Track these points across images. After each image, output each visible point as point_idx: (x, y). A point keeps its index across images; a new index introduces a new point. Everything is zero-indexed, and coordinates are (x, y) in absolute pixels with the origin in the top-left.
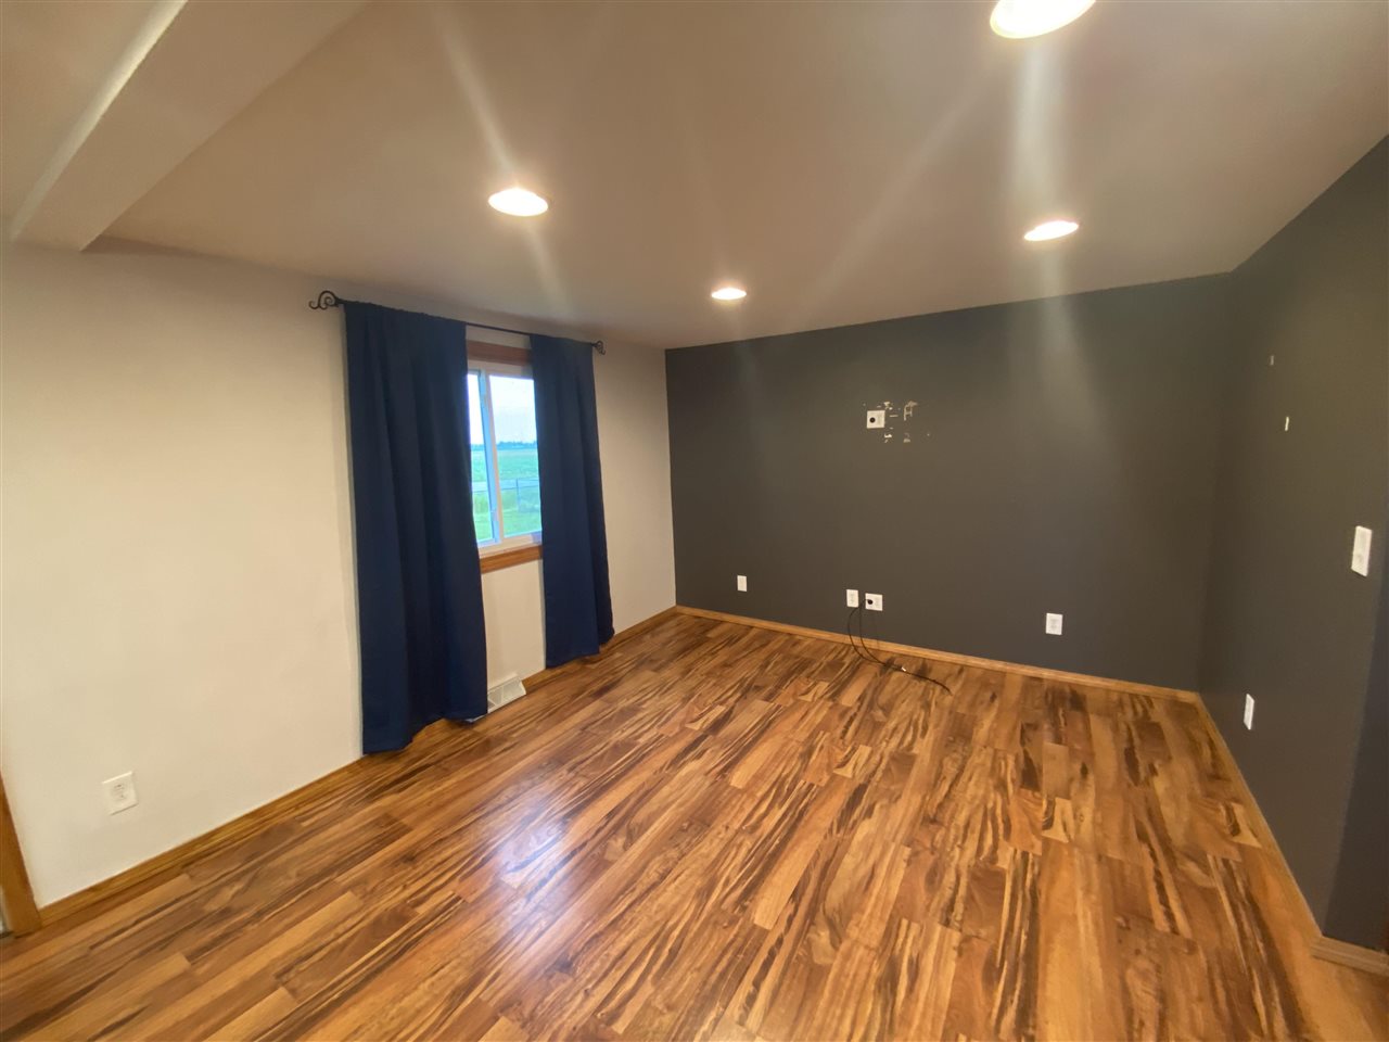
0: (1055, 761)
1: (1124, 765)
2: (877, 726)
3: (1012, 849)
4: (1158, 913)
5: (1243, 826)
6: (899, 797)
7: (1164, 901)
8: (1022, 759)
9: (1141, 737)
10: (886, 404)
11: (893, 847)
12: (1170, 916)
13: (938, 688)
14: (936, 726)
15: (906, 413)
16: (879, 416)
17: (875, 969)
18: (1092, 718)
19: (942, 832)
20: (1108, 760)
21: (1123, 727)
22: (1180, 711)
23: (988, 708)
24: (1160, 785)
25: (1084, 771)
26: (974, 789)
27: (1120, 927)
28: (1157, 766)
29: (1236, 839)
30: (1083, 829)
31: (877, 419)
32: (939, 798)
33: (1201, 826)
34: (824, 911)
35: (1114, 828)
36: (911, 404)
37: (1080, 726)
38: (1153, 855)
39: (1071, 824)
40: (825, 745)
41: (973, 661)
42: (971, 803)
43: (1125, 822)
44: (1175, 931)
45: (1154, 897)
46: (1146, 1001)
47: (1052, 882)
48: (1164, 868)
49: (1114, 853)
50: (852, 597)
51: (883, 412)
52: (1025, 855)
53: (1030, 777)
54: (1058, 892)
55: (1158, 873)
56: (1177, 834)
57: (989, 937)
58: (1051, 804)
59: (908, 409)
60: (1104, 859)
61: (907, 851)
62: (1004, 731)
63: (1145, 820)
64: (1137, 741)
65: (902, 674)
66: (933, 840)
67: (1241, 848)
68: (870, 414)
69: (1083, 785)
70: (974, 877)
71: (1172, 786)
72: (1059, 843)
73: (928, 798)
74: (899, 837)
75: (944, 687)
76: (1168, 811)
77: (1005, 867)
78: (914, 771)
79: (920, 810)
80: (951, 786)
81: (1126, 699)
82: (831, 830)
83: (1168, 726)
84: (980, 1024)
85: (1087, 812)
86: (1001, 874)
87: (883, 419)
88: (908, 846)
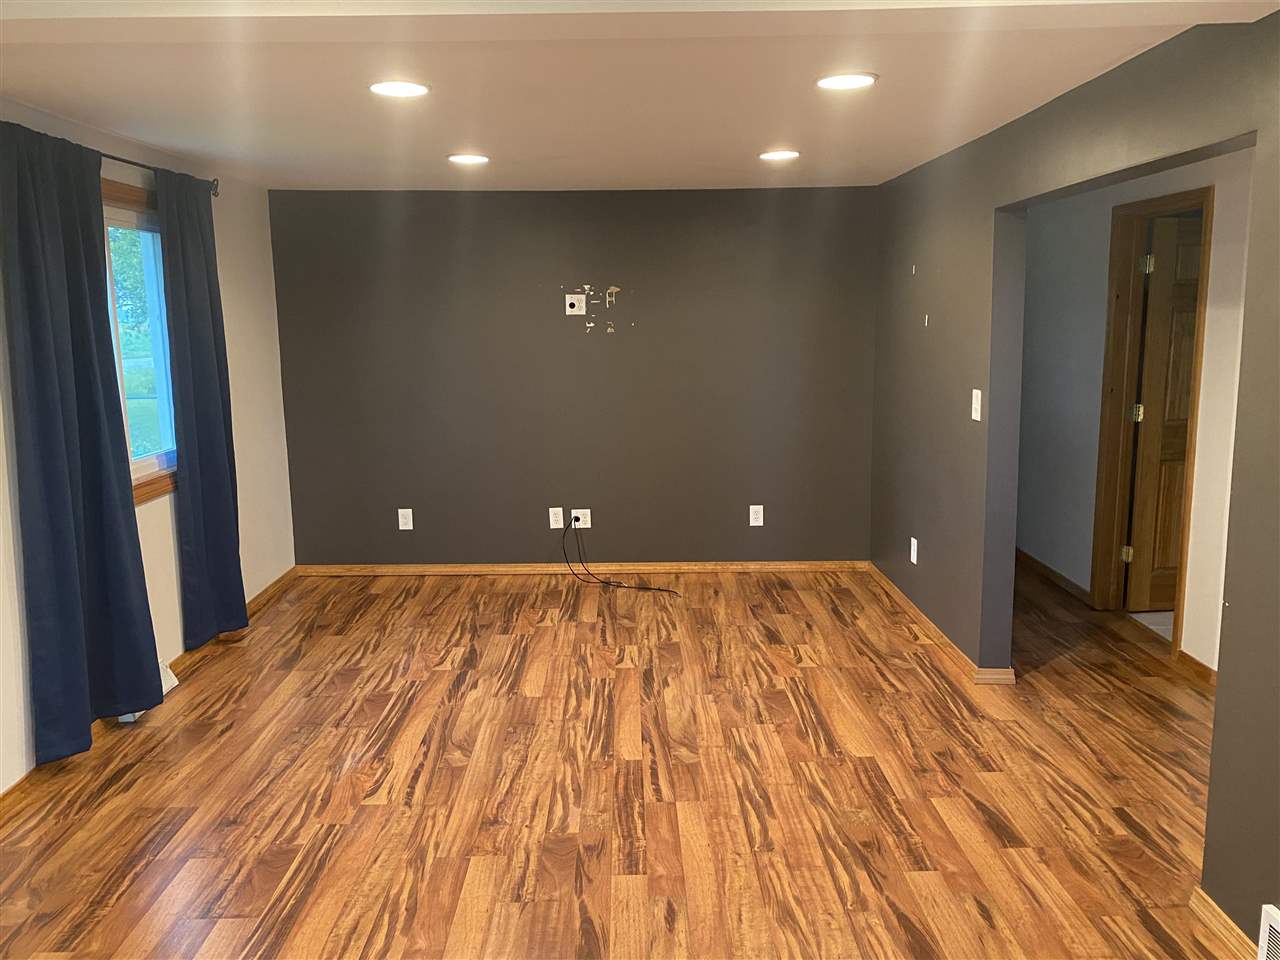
0: (786, 625)
1: (834, 618)
2: (630, 631)
3: (782, 679)
4: (885, 686)
5: (919, 634)
6: (682, 669)
7: (886, 679)
8: (761, 628)
9: (839, 599)
10: (587, 287)
11: (698, 697)
12: (892, 685)
13: (665, 594)
14: (681, 621)
15: (608, 299)
16: (579, 301)
17: (730, 755)
18: (801, 594)
19: (728, 681)
20: (822, 615)
21: (824, 595)
22: (861, 578)
23: (717, 600)
24: (862, 623)
25: (809, 627)
26: (735, 653)
27: (867, 697)
28: (856, 614)
29: (918, 642)
30: (823, 658)
31: (577, 304)
32: (715, 663)
33: (894, 639)
34: (675, 741)
35: (843, 652)
36: (614, 289)
37: (794, 600)
38: (871, 660)
39: (814, 657)
40: (593, 652)
41: (685, 567)
42: (739, 661)
43: (848, 647)
44: (898, 691)
45: (880, 679)
46: (894, 722)
47: (817, 687)
48: (880, 665)
49: (849, 665)
50: (556, 518)
51: (583, 297)
52: (792, 679)
53: (773, 637)
54: (823, 690)
55: (878, 668)
56: (883, 648)
57: (791, 722)
58: (796, 650)
59: (611, 295)
60: (843, 670)
61: (711, 697)
62: (739, 613)
63: (859, 644)
64: (837, 602)
65: (624, 590)
66: (725, 687)
67: (922, 646)
68: (569, 299)
69: (813, 634)
70: (765, 698)
71: (869, 623)
72: (812, 668)
73: (705, 665)
74: (699, 690)
75: (669, 591)
76: (873, 637)
77: (783, 687)
78: (684, 653)
79: (705, 674)
80: (718, 655)
81: (818, 576)
82: (643, 700)
83: (855, 590)
84: (809, 756)
85: (821, 647)
86: (782, 692)
87: (584, 305)
88: (710, 693)
